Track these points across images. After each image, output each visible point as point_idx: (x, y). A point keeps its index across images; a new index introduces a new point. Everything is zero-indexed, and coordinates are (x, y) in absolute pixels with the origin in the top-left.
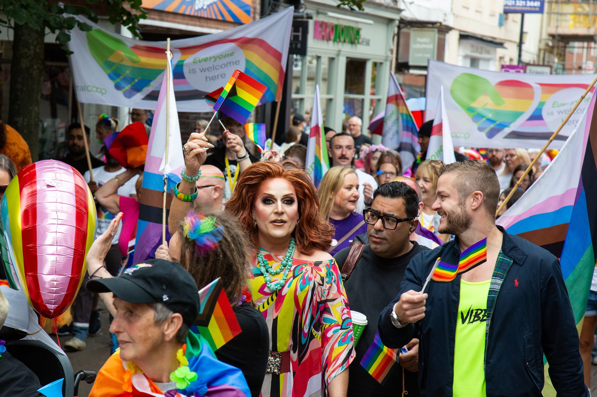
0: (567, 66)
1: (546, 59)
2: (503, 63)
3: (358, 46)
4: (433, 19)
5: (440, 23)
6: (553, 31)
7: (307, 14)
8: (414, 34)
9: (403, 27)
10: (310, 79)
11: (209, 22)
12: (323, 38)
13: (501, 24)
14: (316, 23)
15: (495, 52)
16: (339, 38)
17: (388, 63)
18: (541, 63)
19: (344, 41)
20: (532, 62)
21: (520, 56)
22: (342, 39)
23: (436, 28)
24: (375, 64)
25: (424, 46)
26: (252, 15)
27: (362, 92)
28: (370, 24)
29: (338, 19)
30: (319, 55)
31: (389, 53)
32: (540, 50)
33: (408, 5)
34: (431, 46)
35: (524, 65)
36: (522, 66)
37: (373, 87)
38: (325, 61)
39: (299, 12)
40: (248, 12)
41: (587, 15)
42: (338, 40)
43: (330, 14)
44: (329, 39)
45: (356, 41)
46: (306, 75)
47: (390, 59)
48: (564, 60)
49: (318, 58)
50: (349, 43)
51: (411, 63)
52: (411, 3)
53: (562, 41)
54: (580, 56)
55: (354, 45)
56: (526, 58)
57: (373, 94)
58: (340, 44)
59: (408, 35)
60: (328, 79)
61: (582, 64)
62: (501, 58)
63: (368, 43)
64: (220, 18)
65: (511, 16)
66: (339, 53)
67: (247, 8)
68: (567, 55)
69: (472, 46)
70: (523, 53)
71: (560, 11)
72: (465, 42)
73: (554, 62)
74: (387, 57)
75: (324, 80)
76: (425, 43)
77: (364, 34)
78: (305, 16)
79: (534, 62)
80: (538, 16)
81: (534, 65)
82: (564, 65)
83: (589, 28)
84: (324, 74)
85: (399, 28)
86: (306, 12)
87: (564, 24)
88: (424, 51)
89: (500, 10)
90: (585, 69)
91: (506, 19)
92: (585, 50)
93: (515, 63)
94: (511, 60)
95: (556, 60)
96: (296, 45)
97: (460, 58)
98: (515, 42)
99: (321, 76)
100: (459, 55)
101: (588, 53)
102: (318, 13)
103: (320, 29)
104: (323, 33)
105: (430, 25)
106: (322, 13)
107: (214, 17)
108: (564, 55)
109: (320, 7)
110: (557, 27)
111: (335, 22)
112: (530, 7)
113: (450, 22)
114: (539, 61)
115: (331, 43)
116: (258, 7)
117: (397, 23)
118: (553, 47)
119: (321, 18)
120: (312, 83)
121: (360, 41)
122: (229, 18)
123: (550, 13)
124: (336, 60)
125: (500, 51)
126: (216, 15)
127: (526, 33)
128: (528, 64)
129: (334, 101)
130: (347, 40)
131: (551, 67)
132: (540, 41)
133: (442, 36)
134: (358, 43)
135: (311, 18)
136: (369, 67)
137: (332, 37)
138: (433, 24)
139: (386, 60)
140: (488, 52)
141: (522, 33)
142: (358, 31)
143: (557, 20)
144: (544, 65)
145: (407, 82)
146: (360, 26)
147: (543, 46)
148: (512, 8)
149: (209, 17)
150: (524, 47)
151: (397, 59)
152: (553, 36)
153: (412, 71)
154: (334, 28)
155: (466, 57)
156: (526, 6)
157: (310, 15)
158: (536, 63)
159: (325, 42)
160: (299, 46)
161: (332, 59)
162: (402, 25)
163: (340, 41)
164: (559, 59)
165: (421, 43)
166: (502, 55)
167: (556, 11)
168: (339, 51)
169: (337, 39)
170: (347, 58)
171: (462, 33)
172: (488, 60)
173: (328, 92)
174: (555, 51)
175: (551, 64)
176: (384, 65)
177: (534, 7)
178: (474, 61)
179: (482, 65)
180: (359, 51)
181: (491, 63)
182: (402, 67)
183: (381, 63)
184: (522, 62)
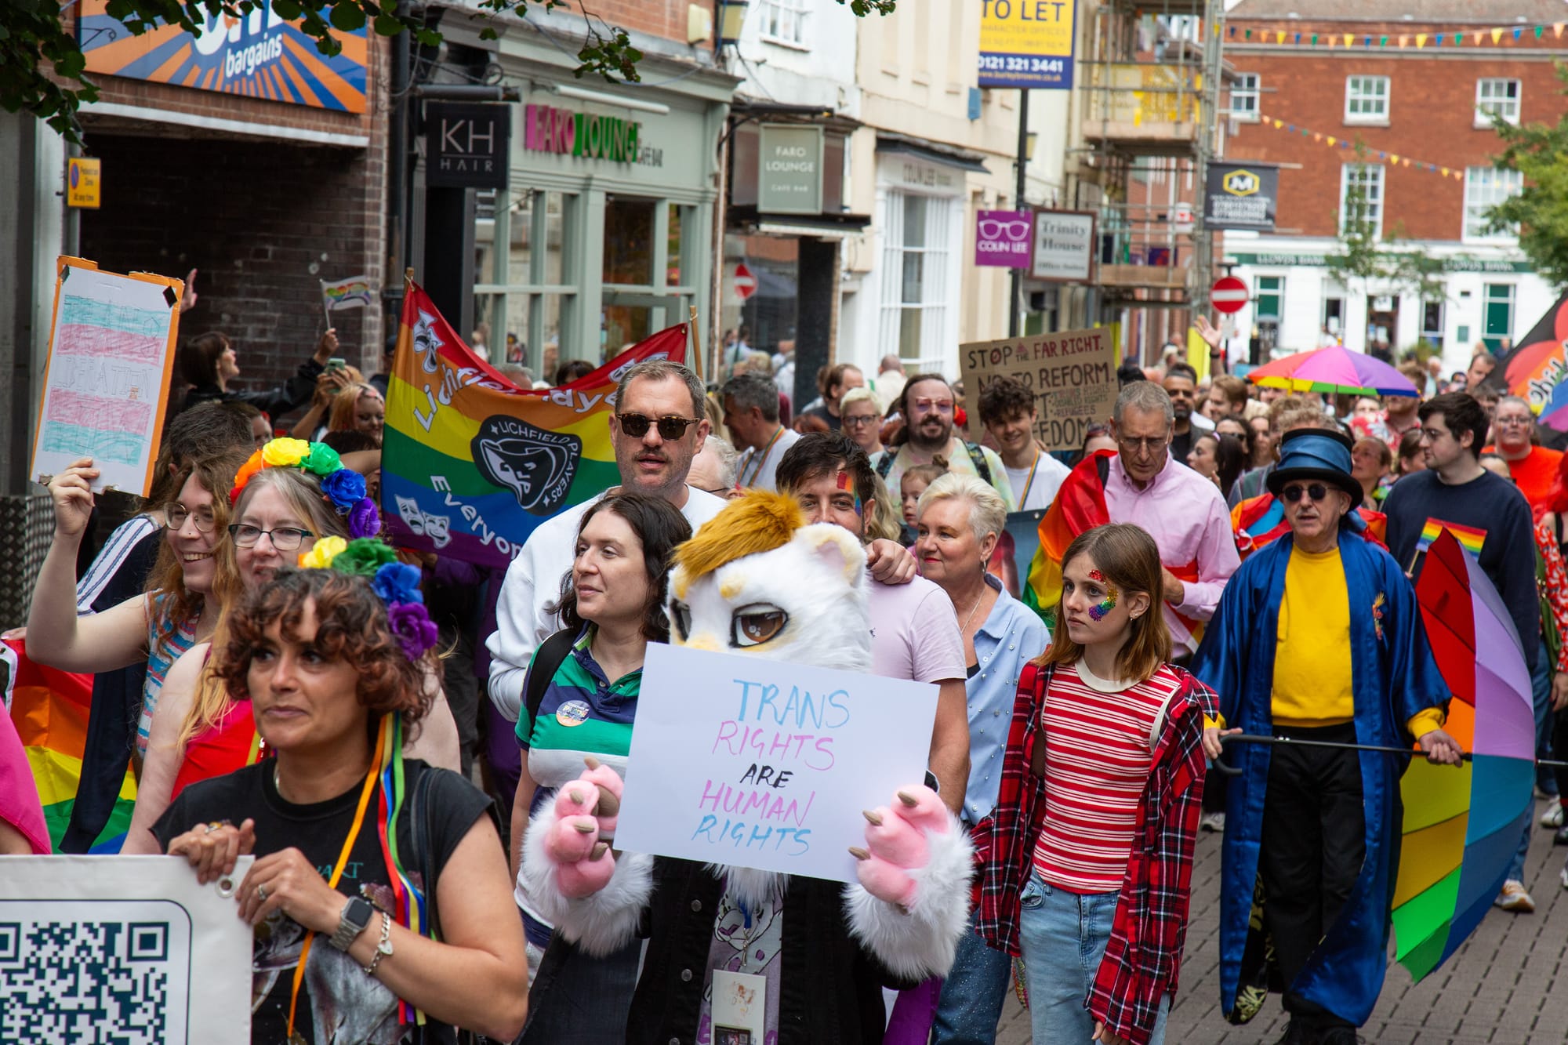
0: (1131, 215)
1: (1082, 198)
2: (982, 207)
3: (635, 166)
4: (813, 100)
5: (830, 111)
6: (1096, 130)
7: (506, 89)
8: (767, 136)
9: (743, 121)
10: (517, 247)
11: (261, 107)
12: (548, 148)
13: (973, 115)
14: (529, 110)
15: (963, 181)
16: (588, 147)
17: (709, 208)
18: (1071, 206)
19: (600, 155)
20: (1049, 205)
21: (1021, 189)
22: (595, 150)
23: (819, 122)
24: (677, 211)
25: (791, 166)
26: (369, 91)
27: (646, 278)
28: (663, 114)
29: (583, 100)
30: (539, 188)
31: (710, 184)
32: (1067, 175)
33: (753, 67)
34: (810, 167)
35: (1031, 210)
36: (1028, 212)
37: (673, 264)
38: (553, 199)
39: (485, 85)
40: (359, 85)
41: (1173, 92)
42: (585, 152)
43: (564, 89)
44: (562, 150)
45: (629, 155)
46: (508, 238)
47: (712, 196)
48: (1124, 200)
49: (538, 195)
50: (611, 158)
51: (763, 208)
52: (758, 64)
53: (1119, 156)
54: (1161, 190)
55: (624, 165)
56: (1036, 194)
57: (671, 282)
58: (590, 161)
59: (754, 141)
60: (563, 246)
61: (1167, 209)
62: (977, 195)
63: (658, 161)
64: (289, 98)
65: (996, 94)
66: (587, 184)
67: (357, 74)
68: (1132, 190)
69: (908, 167)
70: (1029, 183)
71: (1111, 84)
72: (890, 156)
73: (1100, 205)
74: (706, 192)
75: (553, 248)
76: (795, 160)
77: (647, 137)
78: (501, 95)
79: (1054, 203)
80: (1061, 95)
81: (1054, 211)
82: (1123, 212)
83: (1178, 123)
84: (553, 234)
85: (731, 120)
86: (502, 83)
87: (1120, 113)
88: (793, 177)
89: (970, 79)
90: (1172, 222)
91: (987, 101)
92: (1173, 176)
93: (1010, 206)
94: (1001, 199)
95: (1105, 199)
96: (482, 164)
97: (881, 195)
98: (1009, 157)
99: (544, 240)
100: (877, 189)
101: (1180, 183)
102: (533, 86)
103: (539, 125)
104: (548, 136)
105: (807, 117)
106: (544, 87)
107: (273, 96)
108: (1124, 189)
109: (537, 72)
110: (1105, 121)
111: (577, 109)
112: (1041, 72)
113: (854, 109)
114: (1065, 203)
115: (567, 158)
116: (385, 72)
117: (727, 109)
118: (1097, 169)
119: (541, 99)
120: (526, 256)
121: (639, 154)
122: (313, 100)
123: (1087, 89)
124: (581, 199)
125: (973, 180)
126: (278, 91)
127: (1034, 134)
128: (1040, 209)
129: (578, 299)
130: (606, 152)
131: (1093, 215)
132: (1067, 155)
133: (835, 143)
134: (635, 159)
135: (516, 98)
136: (662, 218)
137: (570, 146)
138: (814, 112)
139: (703, 200)
140: (946, 182)
141: (1024, 136)
142: (633, 130)
143: (1105, 105)
144: (1076, 212)
145: (753, 253)
146: (637, 118)
147: (1073, 166)
148: (998, 75)
149: (262, 95)
150: (1030, 168)
151: (729, 198)
152: (1095, 142)
153: (765, 227)
154: (574, 123)
155: (893, 192)
156: (1030, 71)
157: (513, 92)
158: (1059, 206)
159: (553, 156)
160: (488, 166)
161: (570, 199)
162: (739, 117)
163: (590, 155)
164: (1110, 197)
165: (786, 159)
166: (979, 189)
167: (1102, 84)
168: (589, 178)
169: (583, 151)
171: (883, 135)
172: (947, 200)
173: (564, 278)
174: (1103, 177)
175: (1093, 208)
176: (699, 211)
177: (1050, 73)
178: (913, 204)
179: (932, 211)
180: (637, 179)
181: (955, 206)
182: (742, 216)
183: (692, 208)
184: (1027, 206)
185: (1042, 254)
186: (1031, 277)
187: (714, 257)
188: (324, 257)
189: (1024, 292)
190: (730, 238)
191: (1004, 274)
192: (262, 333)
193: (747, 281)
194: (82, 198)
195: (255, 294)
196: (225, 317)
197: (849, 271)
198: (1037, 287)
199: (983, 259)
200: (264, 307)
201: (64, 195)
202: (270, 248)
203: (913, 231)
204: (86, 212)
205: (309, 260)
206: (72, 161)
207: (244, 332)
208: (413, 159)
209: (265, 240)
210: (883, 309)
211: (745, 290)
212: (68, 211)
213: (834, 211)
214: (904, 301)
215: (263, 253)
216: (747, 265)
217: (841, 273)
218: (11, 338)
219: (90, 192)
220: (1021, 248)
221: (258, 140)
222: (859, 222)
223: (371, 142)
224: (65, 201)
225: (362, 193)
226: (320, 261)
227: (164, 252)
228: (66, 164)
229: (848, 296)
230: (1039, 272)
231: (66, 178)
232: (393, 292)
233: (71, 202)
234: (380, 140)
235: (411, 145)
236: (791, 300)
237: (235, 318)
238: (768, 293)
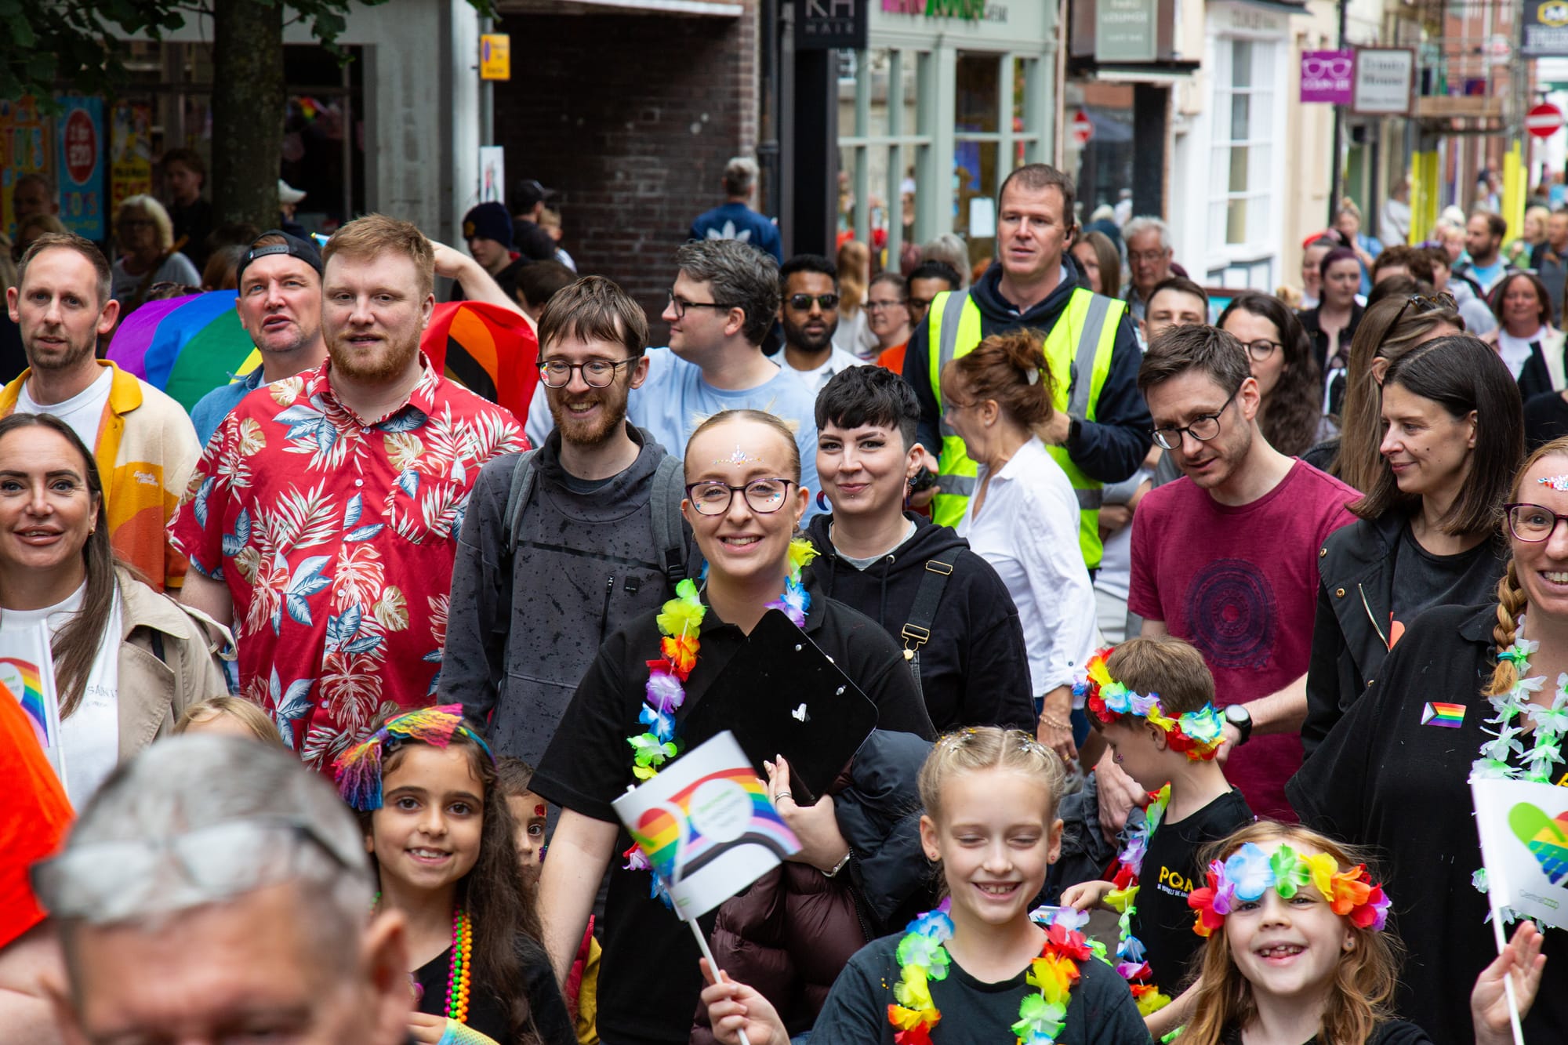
0: (1449, 48)
1: (1402, 35)
2: (1305, 47)
3: (982, 23)
10: (877, 103)
12: (902, 9)
15: (1287, 24)
16: (938, 7)
17: (1050, 60)
18: (1390, 43)
19: (950, 14)
20: (1370, 43)
21: (1342, 28)
22: (945, 9)
24: (1021, 63)
25: (1127, 17)
27: (993, 126)
30: (895, 47)
31: (1051, 37)
32: (1386, 14)
34: (1143, 17)
35: (1352, 49)
36: (1349, 51)
37: (1018, 115)
38: (908, 59)
42: (936, 12)
44: (915, 11)
45: (976, 13)
46: (868, 95)
47: (1052, 49)
48: (1441, 34)
49: (894, 54)
50: (960, 17)
51: (1100, 57)
54: (1477, 24)
55: (972, 23)
56: (1356, 34)
57: (1017, 130)
58: (941, 21)
60: (918, 102)
61: (1482, 40)
62: (1301, 37)
63: (1002, 16)
66: (938, 42)
68: (1449, 25)
69: (1236, 13)
70: (1351, 24)
72: (1218, 3)
73: (1418, 40)
74: (1047, 45)
75: (908, 103)
76: (1130, 11)
79: (1375, 41)
81: (1375, 48)
82: (1441, 46)
84: (907, 90)
88: (1128, 27)
90: (1490, 53)
92: (1488, 10)
93: (1333, 46)
94: (1323, 39)
95: (1424, 35)
96: (843, 27)
97: (1210, 41)
99: (900, 96)
100: (1206, 34)
101: (1495, 16)
108: (1441, 24)
114: (1385, 39)
115: (920, 19)
118: (1415, 7)
120: (884, 111)
121: (986, 11)
124: (933, 58)
125: (1297, 22)
128: (1361, 48)
129: (932, 151)
130: (956, 11)
131: (1413, 51)
134: (982, 16)
136: (1007, 71)
137: (923, 7)
139: (1045, 52)
140: (1271, 25)
144: (1396, 48)
145: (1094, 101)
147: (1393, 5)
150: (1351, 9)
151: (1069, 48)
153: (1103, 75)
155: (1222, 37)
158: (1380, 43)
159: (907, 17)
160: (850, 28)
161: (923, 56)
163: (941, 14)
164: (1430, 33)
165: (1120, 11)
166: (1302, 30)
168: (940, 37)
169: (934, 10)
170: (959, 51)
172: (1272, 42)
173: (919, 130)
174: (1422, 14)
175: (1412, 44)
176: (1040, 64)
178: (1241, 47)
179: (1258, 54)
180: (983, 36)
181: (1279, 49)
182: (1081, 66)
183: (1034, 61)
184: (1349, 44)
185: (1363, 90)
186: (1352, 112)
187: (1056, 105)
188: (705, 117)
189: (1347, 127)
190: (1071, 87)
191: (1327, 110)
192: (652, 188)
193: (1084, 127)
194: (493, 71)
195: (644, 153)
196: (620, 175)
197: (1182, 113)
198: (1357, 121)
199: (1308, 96)
200: (653, 165)
201: (478, 68)
202: (657, 111)
203: (1241, 74)
204: (498, 84)
205: (691, 120)
206: (484, 37)
207: (635, 188)
208: (781, 25)
209: (652, 104)
210: (1213, 149)
211: (1084, 134)
212: (482, 83)
213: (1166, 57)
214: (1233, 137)
215: (650, 116)
216: (1086, 113)
217: (1173, 114)
218: (436, 200)
219: (500, 66)
220: (1343, 84)
221: (645, 13)
222: (1189, 67)
223: (745, 10)
224: (479, 74)
225: (736, 58)
226: (701, 122)
227: (564, 118)
228: (479, 41)
229: (1180, 136)
230: (1361, 106)
231: (479, 53)
232: (767, 147)
233: (485, 75)
234: (751, 9)
235: (780, 12)
236: (1127, 143)
237: (628, 176)
238: (1105, 137)
